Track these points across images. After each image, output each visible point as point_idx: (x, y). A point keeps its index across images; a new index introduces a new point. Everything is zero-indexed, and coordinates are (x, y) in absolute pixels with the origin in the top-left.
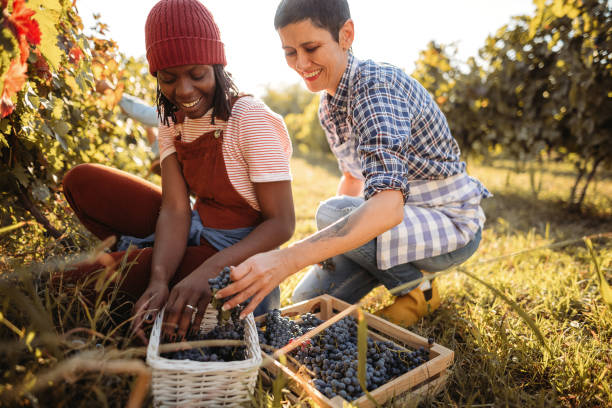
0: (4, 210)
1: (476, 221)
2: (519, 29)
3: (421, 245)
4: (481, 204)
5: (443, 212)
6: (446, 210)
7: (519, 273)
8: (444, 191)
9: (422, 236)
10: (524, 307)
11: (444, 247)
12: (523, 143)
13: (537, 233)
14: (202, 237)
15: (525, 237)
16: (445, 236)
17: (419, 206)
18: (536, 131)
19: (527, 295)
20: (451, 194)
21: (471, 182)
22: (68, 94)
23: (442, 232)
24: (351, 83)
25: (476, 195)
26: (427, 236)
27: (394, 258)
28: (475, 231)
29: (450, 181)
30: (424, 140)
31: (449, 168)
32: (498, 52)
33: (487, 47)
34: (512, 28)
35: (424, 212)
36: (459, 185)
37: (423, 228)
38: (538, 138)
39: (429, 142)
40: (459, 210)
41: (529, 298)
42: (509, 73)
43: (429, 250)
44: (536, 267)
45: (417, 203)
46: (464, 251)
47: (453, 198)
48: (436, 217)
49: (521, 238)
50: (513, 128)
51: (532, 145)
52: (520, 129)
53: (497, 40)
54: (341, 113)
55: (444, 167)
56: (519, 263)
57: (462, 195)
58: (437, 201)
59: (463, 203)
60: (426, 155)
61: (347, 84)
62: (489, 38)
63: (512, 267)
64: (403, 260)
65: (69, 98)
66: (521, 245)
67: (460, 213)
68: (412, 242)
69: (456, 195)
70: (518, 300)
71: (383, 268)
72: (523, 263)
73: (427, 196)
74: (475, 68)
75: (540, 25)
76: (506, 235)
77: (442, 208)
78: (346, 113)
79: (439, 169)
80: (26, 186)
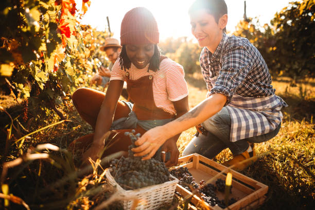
0: (43, 109)
1: (279, 118)
2: (293, 8)
3: (252, 130)
4: (281, 110)
5: (262, 113)
6: (264, 112)
7: (297, 143)
8: (264, 103)
9: (253, 126)
10: (302, 162)
11: (263, 132)
12: (296, 70)
13: (306, 120)
14: (137, 124)
15: (300, 123)
16: (264, 125)
17: (250, 110)
18: (303, 64)
19: (303, 155)
20: (267, 105)
21: (277, 99)
22: (69, 52)
23: (262, 124)
24: (223, 47)
25: (280, 106)
26: (255, 125)
27: (238, 136)
28: (279, 124)
29: (267, 98)
30: (258, 76)
31: (269, 91)
32: (282, 21)
33: (275, 19)
34: (289, 8)
35: (253, 113)
36: (271, 100)
37: (253, 121)
38: (304, 68)
39: (260, 77)
40: (271, 113)
41: (304, 156)
42: (288, 33)
43: (255, 132)
44: (307, 139)
45: (249, 109)
46: (273, 133)
47: (268, 107)
48: (259, 116)
49: (297, 123)
50: (290, 62)
51: (300, 71)
52: (294, 63)
53: (281, 15)
54: (216, 61)
55: (266, 91)
56: (297, 137)
57: (273, 106)
58: (260, 108)
59: (273, 110)
60: (258, 84)
61: (222, 47)
62: (277, 14)
63: (293, 139)
64: (242, 138)
65: (69, 54)
66: (297, 127)
67: (270, 114)
68: (248, 128)
69: (270, 105)
70: (298, 158)
71: (233, 141)
72: (299, 137)
73: (255, 105)
74: (269, 30)
75: (306, 7)
76: (288, 121)
77: (261, 111)
78: (219, 61)
79: (264, 92)
80: (52, 98)
